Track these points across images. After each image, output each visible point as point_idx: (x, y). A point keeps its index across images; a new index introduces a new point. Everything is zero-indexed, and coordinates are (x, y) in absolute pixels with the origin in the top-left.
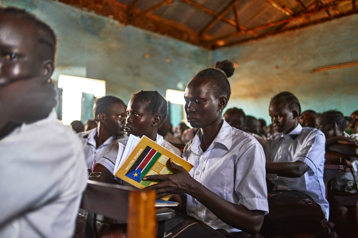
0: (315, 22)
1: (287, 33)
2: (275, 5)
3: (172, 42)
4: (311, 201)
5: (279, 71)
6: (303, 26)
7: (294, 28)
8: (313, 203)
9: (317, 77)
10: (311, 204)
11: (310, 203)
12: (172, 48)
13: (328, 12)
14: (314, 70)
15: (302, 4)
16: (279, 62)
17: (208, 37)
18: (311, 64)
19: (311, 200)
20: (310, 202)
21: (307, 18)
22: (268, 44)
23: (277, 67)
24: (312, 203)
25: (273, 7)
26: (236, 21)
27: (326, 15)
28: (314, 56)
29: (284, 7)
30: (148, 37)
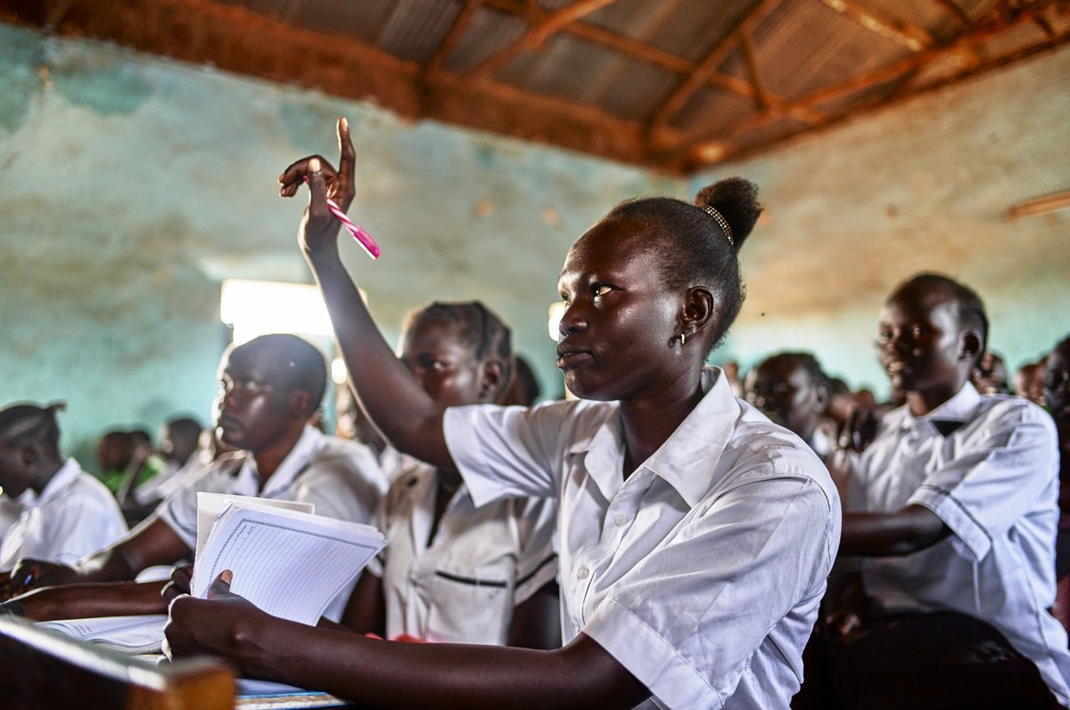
0: (1005, 62)
1: (916, 104)
2: (871, 23)
3: (557, 161)
4: (999, 649)
5: (900, 222)
6: (964, 76)
7: (937, 85)
8: (1007, 656)
9: (1027, 232)
10: (1000, 661)
11: (995, 659)
12: (561, 181)
13: (1044, 24)
14: (1013, 212)
15: (957, 11)
16: (898, 196)
17: (668, 138)
18: (1001, 192)
19: (999, 645)
20: (995, 653)
21: (977, 48)
22: (858, 142)
23: (892, 212)
24: (1003, 658)
25: (865, 28)
26: (752, 80)
27: (1039, 35)
28: (1010, 167)
29: (899, 25)
30: (486, 154)
